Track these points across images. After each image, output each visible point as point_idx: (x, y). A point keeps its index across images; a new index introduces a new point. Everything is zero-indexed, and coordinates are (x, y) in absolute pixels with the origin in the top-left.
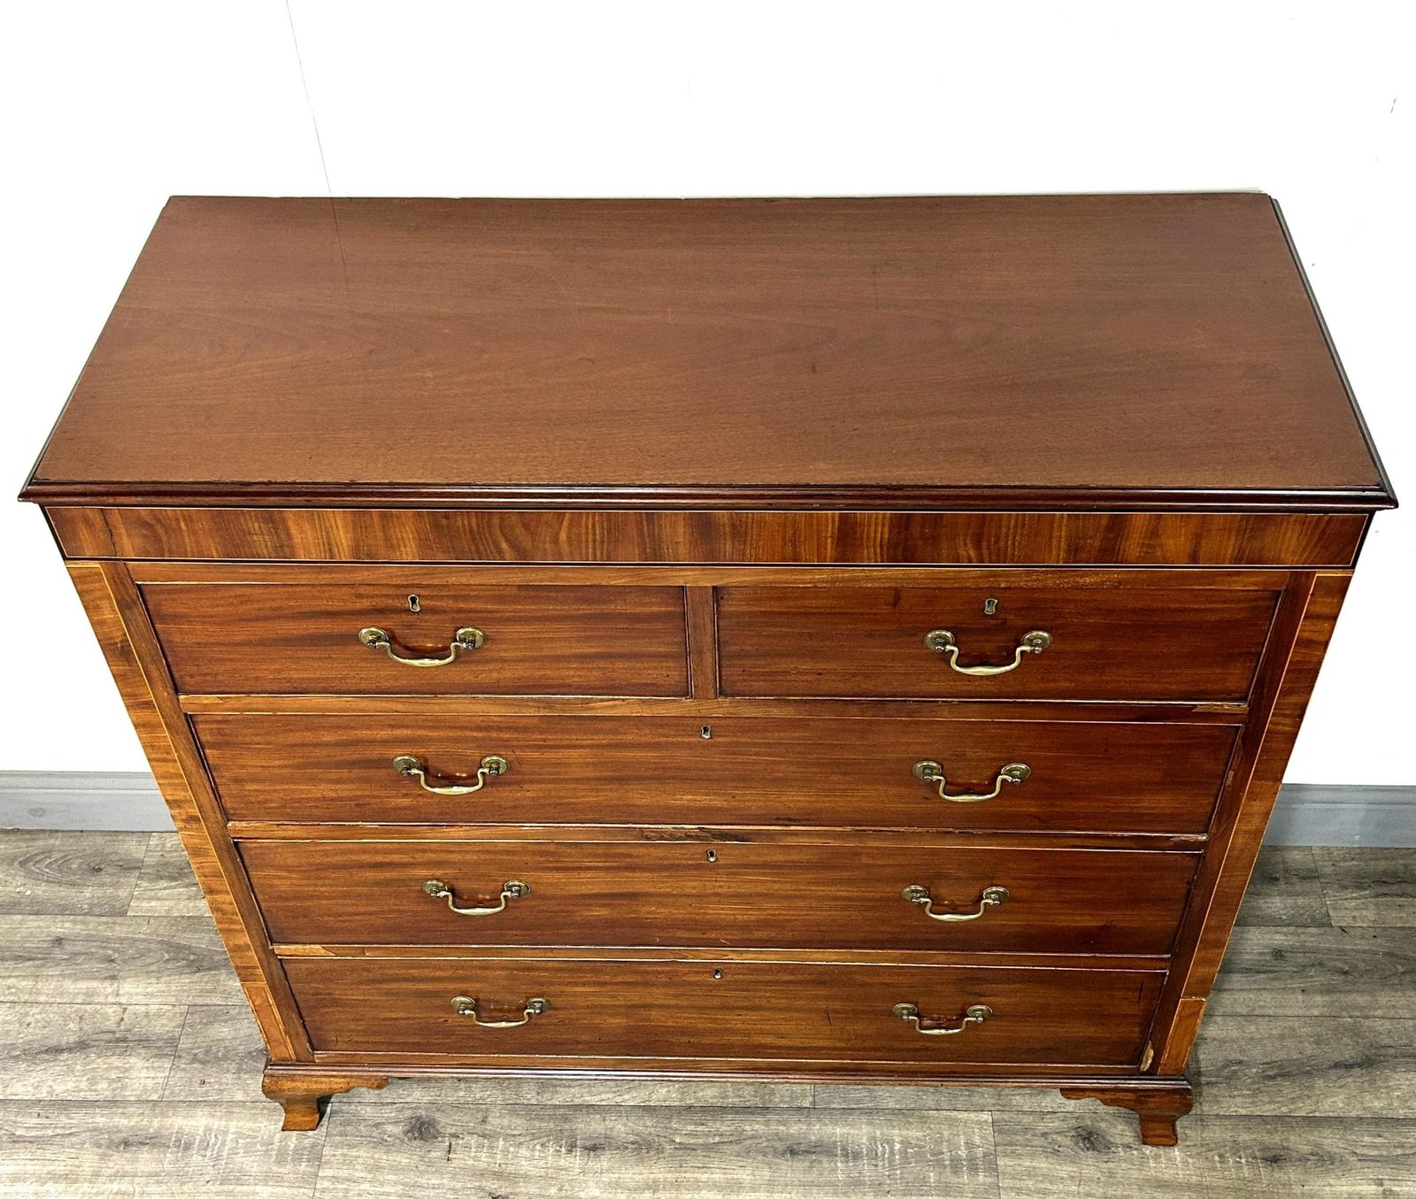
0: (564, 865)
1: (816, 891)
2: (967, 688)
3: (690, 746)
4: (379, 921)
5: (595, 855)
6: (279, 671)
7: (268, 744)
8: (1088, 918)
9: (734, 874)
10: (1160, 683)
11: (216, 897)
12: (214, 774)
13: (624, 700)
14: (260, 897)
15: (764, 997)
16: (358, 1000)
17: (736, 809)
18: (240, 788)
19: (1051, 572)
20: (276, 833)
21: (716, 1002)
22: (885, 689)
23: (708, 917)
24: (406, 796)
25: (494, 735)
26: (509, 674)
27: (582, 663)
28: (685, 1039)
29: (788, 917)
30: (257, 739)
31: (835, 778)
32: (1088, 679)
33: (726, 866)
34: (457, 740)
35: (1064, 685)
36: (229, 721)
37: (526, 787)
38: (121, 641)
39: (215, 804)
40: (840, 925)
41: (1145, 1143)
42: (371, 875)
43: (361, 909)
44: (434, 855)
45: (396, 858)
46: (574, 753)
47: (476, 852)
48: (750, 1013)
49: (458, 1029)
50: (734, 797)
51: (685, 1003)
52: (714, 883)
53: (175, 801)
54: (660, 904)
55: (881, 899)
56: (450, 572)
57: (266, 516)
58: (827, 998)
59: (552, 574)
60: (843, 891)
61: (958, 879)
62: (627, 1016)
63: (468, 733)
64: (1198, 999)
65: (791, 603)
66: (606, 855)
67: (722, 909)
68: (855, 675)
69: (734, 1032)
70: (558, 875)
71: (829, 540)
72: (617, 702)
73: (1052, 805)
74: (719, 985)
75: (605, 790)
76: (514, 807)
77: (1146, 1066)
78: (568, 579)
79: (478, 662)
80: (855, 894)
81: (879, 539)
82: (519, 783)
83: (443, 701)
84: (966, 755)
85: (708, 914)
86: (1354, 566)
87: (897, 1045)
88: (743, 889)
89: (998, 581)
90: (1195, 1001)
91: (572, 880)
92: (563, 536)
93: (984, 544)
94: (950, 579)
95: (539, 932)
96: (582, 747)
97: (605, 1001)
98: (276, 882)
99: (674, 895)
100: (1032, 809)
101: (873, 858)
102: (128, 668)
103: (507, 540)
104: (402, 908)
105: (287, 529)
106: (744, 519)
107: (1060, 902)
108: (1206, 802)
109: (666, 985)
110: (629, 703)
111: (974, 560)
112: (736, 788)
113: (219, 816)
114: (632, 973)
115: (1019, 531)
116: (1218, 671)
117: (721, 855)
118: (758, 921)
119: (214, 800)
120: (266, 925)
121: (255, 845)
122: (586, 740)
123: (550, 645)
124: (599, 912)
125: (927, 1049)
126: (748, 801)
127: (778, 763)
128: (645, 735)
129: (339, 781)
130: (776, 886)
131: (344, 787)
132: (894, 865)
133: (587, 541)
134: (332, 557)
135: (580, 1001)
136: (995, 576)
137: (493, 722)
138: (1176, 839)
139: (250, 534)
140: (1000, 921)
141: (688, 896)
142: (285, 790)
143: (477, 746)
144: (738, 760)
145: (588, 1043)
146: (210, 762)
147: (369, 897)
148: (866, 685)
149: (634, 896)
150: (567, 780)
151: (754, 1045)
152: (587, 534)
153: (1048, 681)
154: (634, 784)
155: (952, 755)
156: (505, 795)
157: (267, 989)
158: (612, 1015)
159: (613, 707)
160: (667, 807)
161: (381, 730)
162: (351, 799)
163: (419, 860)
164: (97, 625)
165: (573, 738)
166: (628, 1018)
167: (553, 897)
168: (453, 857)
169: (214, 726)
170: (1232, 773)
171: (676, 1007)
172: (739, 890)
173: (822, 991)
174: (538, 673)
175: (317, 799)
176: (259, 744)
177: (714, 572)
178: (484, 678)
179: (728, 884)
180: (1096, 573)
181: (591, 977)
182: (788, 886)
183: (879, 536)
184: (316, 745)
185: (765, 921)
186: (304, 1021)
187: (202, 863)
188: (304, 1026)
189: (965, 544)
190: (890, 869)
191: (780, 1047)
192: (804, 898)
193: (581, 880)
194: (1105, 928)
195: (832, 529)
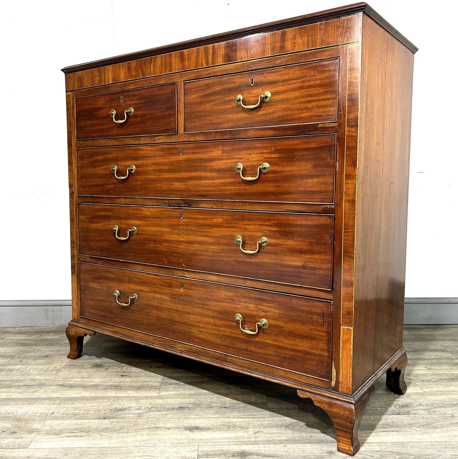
4: (102, 244)
8: (297, 259)
12: (78, 174)
14: (80, 230)
17: (188, 191)
18: (81, 180)
19: (268, 60)
24: (113, 184)
25: (133, 155)
28: (172, 327)
36: (83, 152)
45: (109, 213)
49: (115, 309)
53: (71, 185)
56: (129, 84)
57: (99, 70)
59: (150, 81)
69: (186, 324)
71: (210, 57)
72: (161, 137)
76: (135, 189)
77: (333, 383)
81: (222, 54)
83: (124, 139)
84: (249, 159)
89: (253, 67)
90: (348, 329)
92: (152, 66)
93: (248, 51)
94: (240, 68)
102: (70, 131)
104: (108, 238)
105: (102, 74)
106: (190, 52)
110: (163, 137)
111: (246, 58)
113: (77, 192)
115: (257, 44)
119: (77, 184)
120: (79, 244)
121: (82, 205)
129: (100, 177)
131: (101, 179)
133: (157, 67)
134: (109, 82)
136: (252, 64)
138: (323, 206)
139: (96, 77)
140: (266, 259)
142: (90, 181)
144: (189, 165)
145: (146, 324)
147: (101, 232)
152: (157, 64)
155: (246, 159)
156: (133, 183)
157: (76, 279)
159: (160, 139)
161: (111, 154)
162: (102, 185)
163: (114, 215)
169: (80, 154)
170: (337, 163)
175: (95, 185)
177: (183, 75)
179: (186, 231)
183: (222, 52)
186: (81, 298)
188: (81, 300)
189: (244, 52)
194: (304, 267)
195: (211, 51)
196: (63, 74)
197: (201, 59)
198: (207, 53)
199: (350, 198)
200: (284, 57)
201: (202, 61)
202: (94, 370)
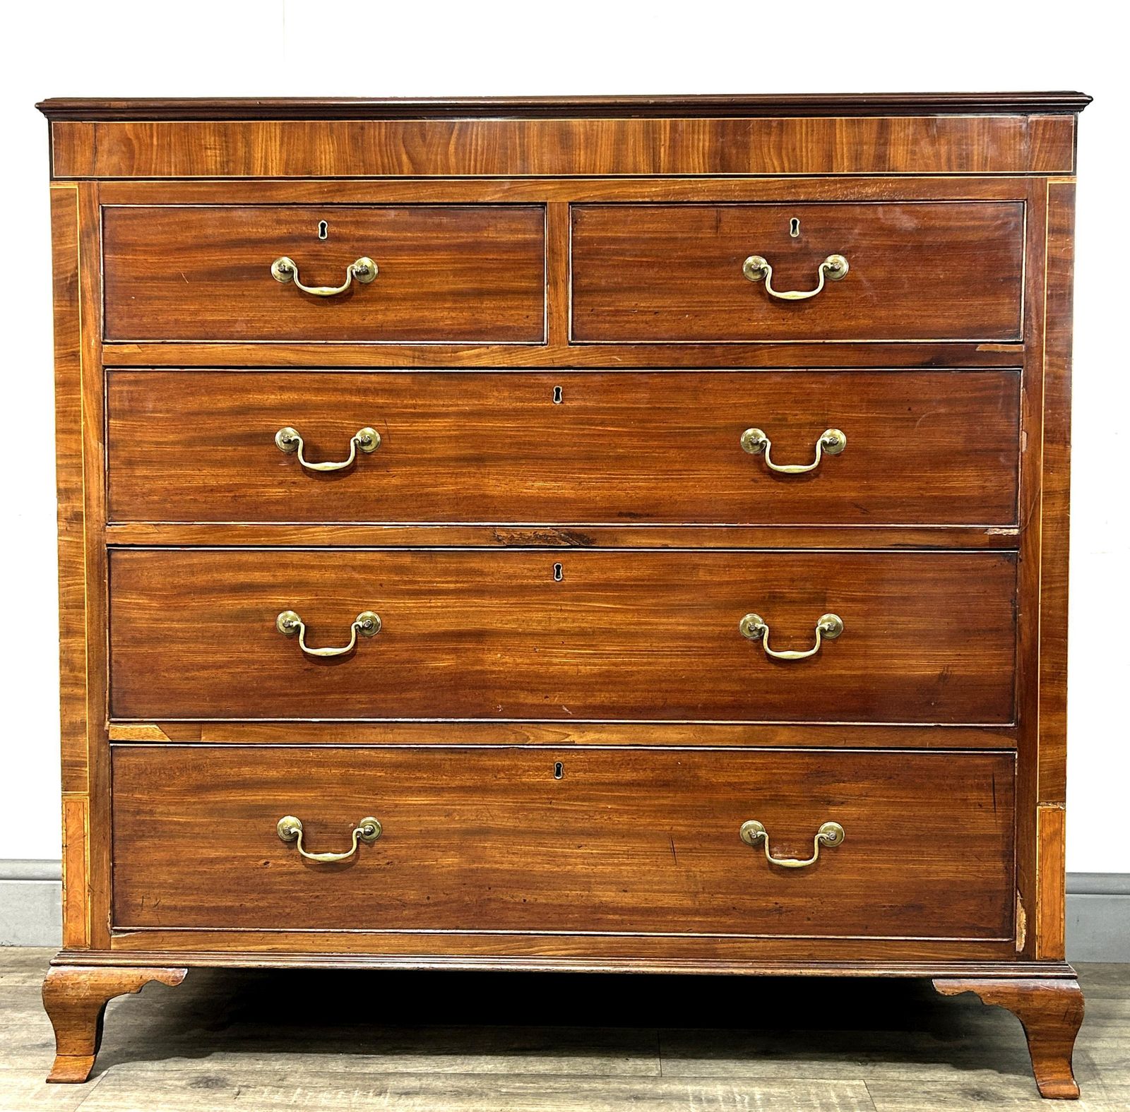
0: (416, 587)
1: (657, 624)
2: (781, 328)
3: (543, 413)
4: (224, 677)
5: (446, 572)
6: (196, 313)
7: (168, 411)
8: (924, 662)
9: (578, 599)
10: (944, 317)
11: (70, 640)
12: (111, 453)
13: (488, 346)
14: (114, 639)
15: (605, 811)
16: (178, 823)
17: (583, 501)
18: (129, 471)
19: (840, 182)
20: (151, 536)
21: (555, 822)
22: (713, 331)
23: (551, 669)
24: (281, 484)
25: (370, 399)
26: (391, 316)
27: (455, 301)
28: (521, 895)
29: (629, 668)
30: (160, 405)
31: (672, 453)
32: (883, 313)
33: (572, 588)
34: (336, 407)
35: (865, 322)
36: (141, 381)
37: (394, 471)
38: (72, 276)
39: (102, 493)
40: (682, 681)
41: (1043, 1097)
42: (231, 604)
43: (211, 659)
44: (295, 573)
45: (258, 577)
46: (439, 423)
47: (334, 567)
48: (592, 842)
49: (279, 879)
50: (580, 483)
51: (523, 825)
52: (559, 615)
53: (66, 490)
54: (506, 650)
55: (719, 638)
56: (358, 187)
57: (222, 129)
58: (672, 811)
59: (439, 189)
60: (683, 624)
61: (792, 602)
62: (460, 849)
63: (348, 398)
64: (1055, 807)
65: (632, 228)
66: (458, 572)
67: (565, 656)
68: (684, 313)
69: (572, 879)
70: (410, 603)
71: (662, 150)
72: (483, 350)
73: (871, 488)
74: (560, 790)
75: (463, 474)
76: (378, 500)
77: (1020, 945)
78: (451, 195)
79: (367, 301)
80: (695, 628)
81: (701, 149)
82: (386, 465)
83: (332, 349)
84: (786, 419)
85: (551, 664)
86: (1075, 174)
87: (748, 901)
88: (588, 622)
89: (798, 193)
90: (1054, 810)
91: (422, 610)
92: (452, 148)
93: (784, 152)
94: (760, 191)
95: (382, 696)
96: (446, 415)
97: (438, 822)
98: (135, 614)
99: (519, 634)
100: (853, 494)
101: (711, 572)
102: (69, 309)
103: (407, 153)
104: (251, 656)
105: (235, 142)
106: (595, 128)
107: (892, 635)
108: (1009, 478)
109: (505, 791)
110: (492, 352)
111: (778, 169)
112: (582, 470)
113: (102, 512)
114: (472, 769)
115: (810, 139)
116: (989, 300)
117: (567, 570)
118: (600, 675)
119: (102, 487)
120: (110, 685)
121: (127, 556)
122: (451, 405)
123: (430, 280)
124: (445, 662)
125: (779, 910)
126: (594, 488)
127: (620, 435)
128: (504, 399)
129: (222, 463)
130: (619, 618)
131: (225, 471)
132: (728, 583)
133: (470, 152)
134: (266, 172)
135: (414, 824)
136: (795, 187)
137: (372, 383)
138: (991, 533)
139: (206, 148)
140: (838, 669)
141: (533, 635)
142: (171, 476)
143: (354, 415)
144: (585, 432)
145: (416, 905)
146: (111, 437)
147: (220, 639)
148: (697, 328)
149: (479, 636)
150: (430, 460)
151: (594, 906)
152: (471, 145)
153: (851, 318)
154: (490, 466)
155: (774, 419)
156: (370, 482)
157: (87, 805)
158: (445, 850)
159: (478, 356)
160: (519, 499)
161: (272, 393)
162: (229, 488)
163: (280, 580)
164: (58, 255)
165: (438, 404)
166: (462, 854)
167: (403, 639)
168: (314, 576)
169: (125, 388)
170: (1024, 434)
171: (515, 832)
172: (583, 625)
173: (668, 798)
174: (417, 314)
175: (199, 490)
176: (160, 412)
177: (570, 186)
178: (369, 321)
179: (572, 615)
180: (875, 183)
181: (428, 778)
182: (630, 618)
183: (701, 144)
184: (210, 414)
185: (608, 674)
186: (114, 865)
187: (69, 585)
188: (113, 874)
189: (769, 152)
190: (725, 590)
191: (622, 909)
192: (646, 635)
193: (433, 610)
194: (942, 678)
195: (665, 137)
196: (42, 121)
197: (634, 152)
198: (654, 139)
199: (1056, 512)
200: (887, 182)
201: (635, 157)
202: (197, 1097)
